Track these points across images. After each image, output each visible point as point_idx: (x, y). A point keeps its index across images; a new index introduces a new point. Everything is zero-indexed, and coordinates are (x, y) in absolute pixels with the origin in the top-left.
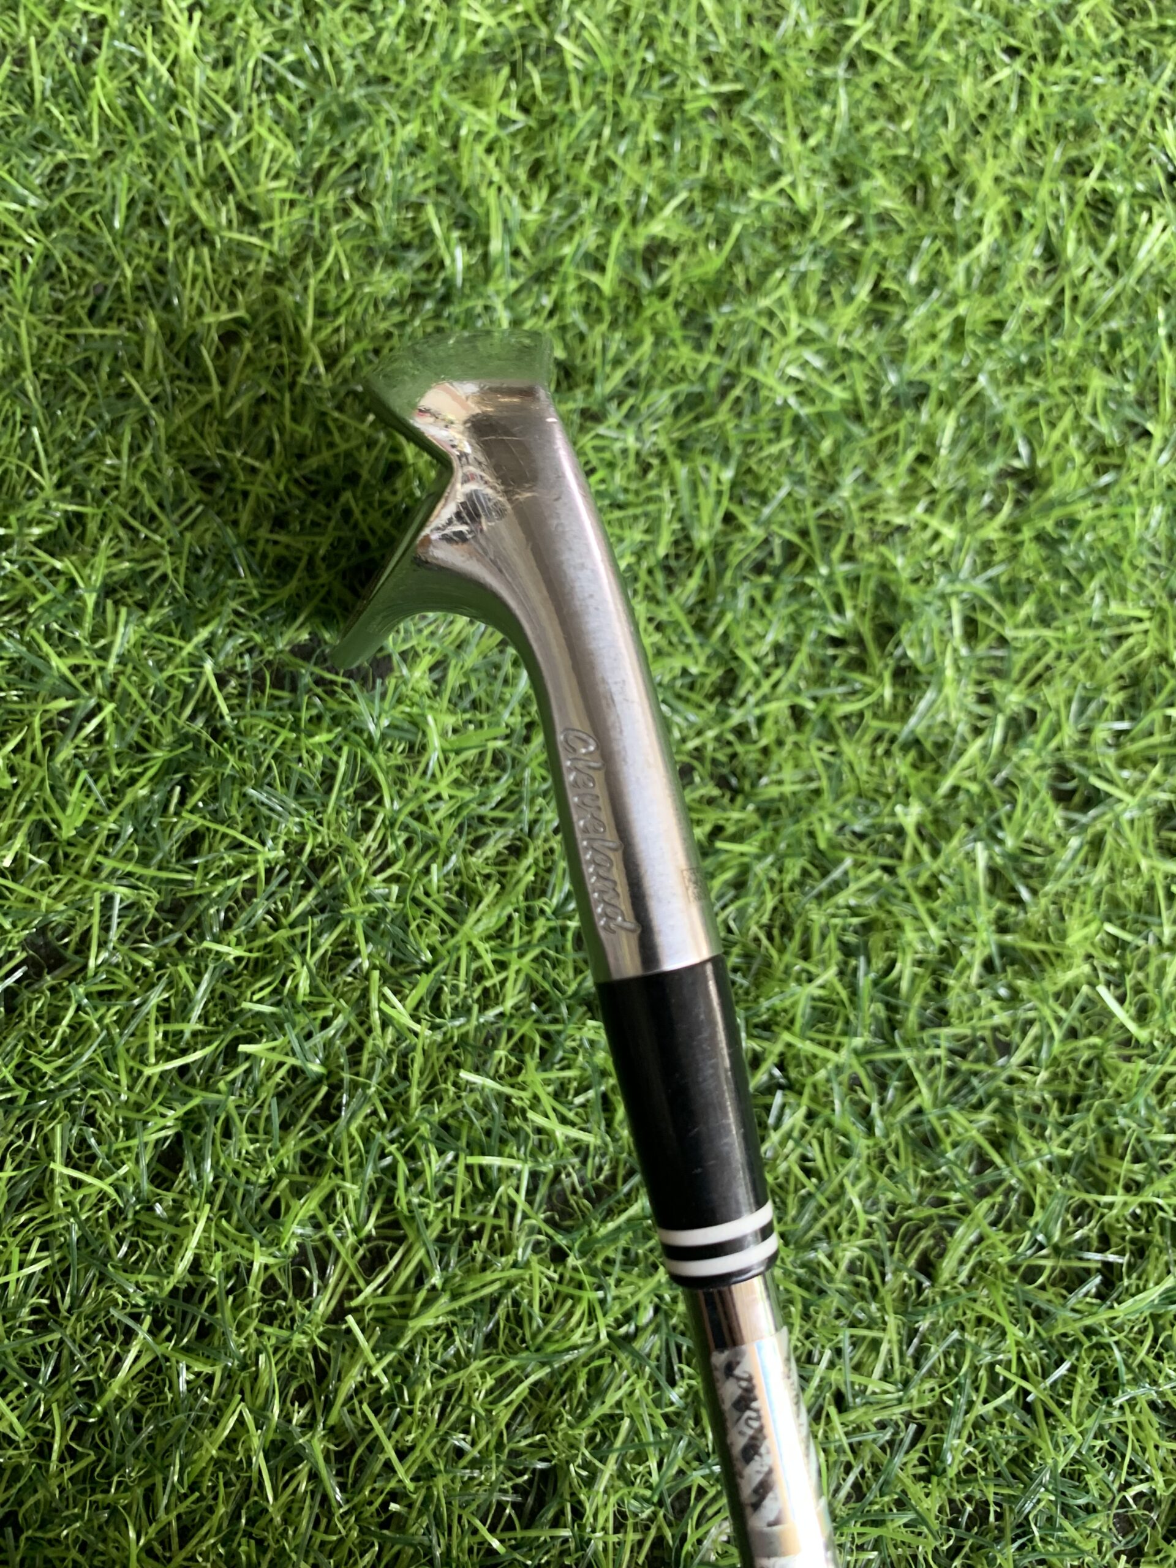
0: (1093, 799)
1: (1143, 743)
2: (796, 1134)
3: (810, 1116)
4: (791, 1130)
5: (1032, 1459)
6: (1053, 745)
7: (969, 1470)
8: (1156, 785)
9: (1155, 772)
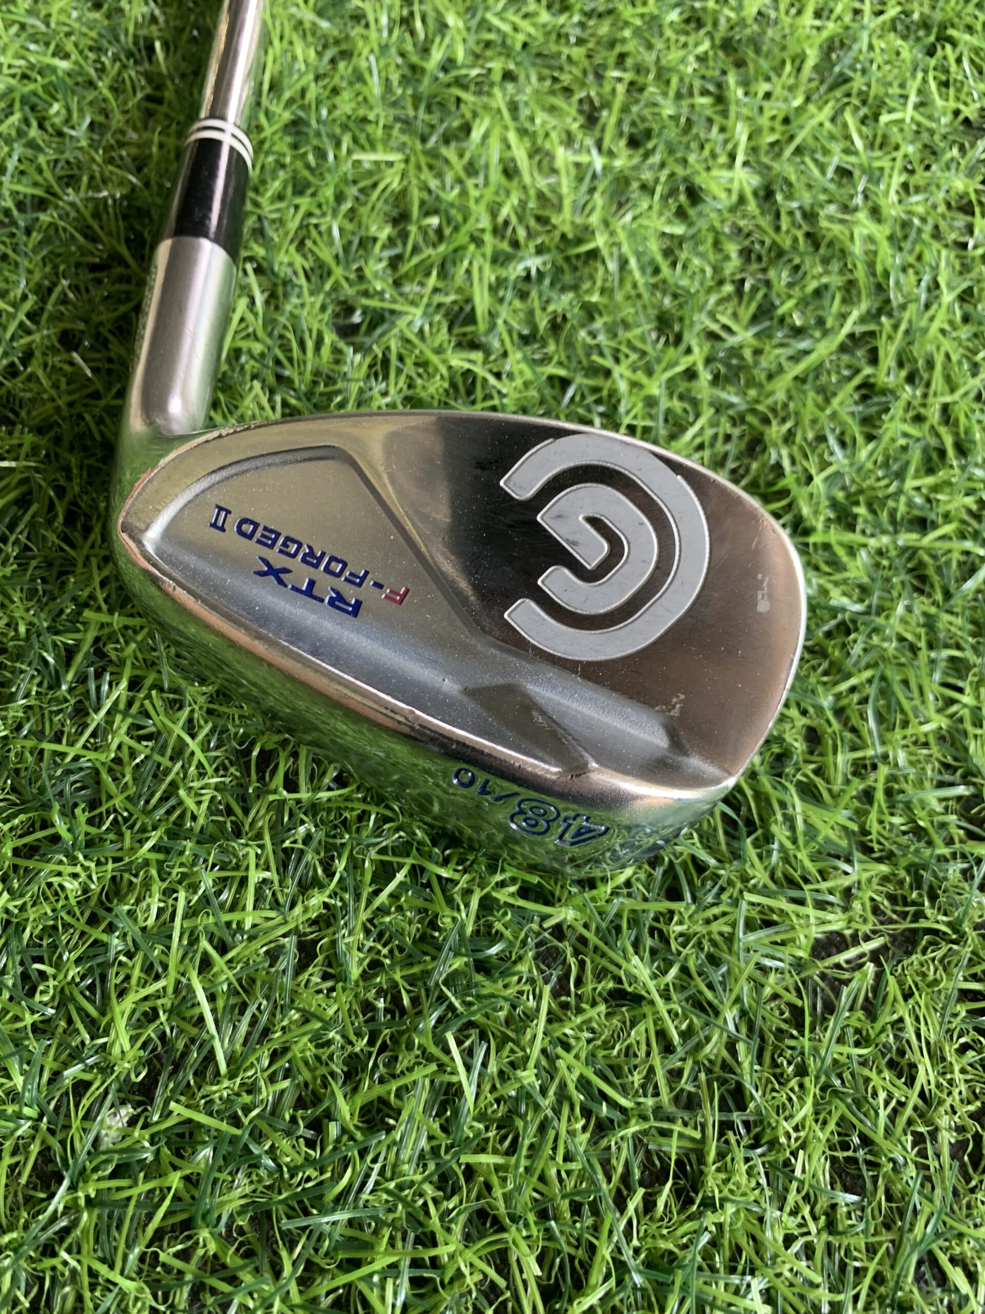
0: (377, 319)
1: (415, 260)
2: (122, 706)
3: (134, 685)
4: (116, 703)
5: (436, 928)
6: (327, 287)
7: (375, 965)
8: (436, 290)
9: (432, 281)
